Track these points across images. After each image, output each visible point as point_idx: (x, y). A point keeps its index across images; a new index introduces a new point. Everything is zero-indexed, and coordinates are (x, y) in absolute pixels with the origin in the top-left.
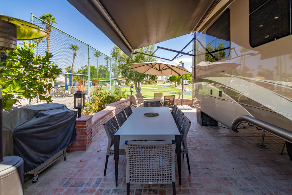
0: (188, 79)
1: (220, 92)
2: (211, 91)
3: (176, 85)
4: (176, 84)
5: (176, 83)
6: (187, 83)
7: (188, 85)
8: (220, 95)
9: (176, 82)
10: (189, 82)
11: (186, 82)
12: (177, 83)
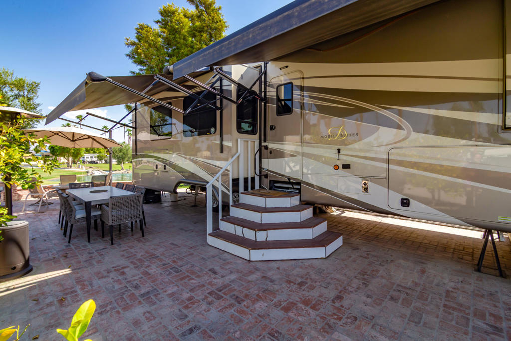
0: (97, 151)
1: (165, 166)
2: (157, 165)
3: (68, 163)
4: (70, 162)
5: (68, 160)
6: (95, 159)
7: (97, 163)
8: (165, 168)
9: (68, 157)
10: (98, 157)
11: (91, 157)
12: (71, 159)
